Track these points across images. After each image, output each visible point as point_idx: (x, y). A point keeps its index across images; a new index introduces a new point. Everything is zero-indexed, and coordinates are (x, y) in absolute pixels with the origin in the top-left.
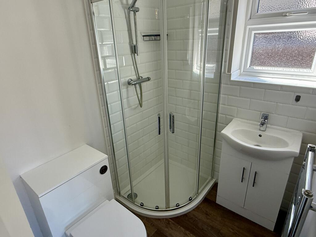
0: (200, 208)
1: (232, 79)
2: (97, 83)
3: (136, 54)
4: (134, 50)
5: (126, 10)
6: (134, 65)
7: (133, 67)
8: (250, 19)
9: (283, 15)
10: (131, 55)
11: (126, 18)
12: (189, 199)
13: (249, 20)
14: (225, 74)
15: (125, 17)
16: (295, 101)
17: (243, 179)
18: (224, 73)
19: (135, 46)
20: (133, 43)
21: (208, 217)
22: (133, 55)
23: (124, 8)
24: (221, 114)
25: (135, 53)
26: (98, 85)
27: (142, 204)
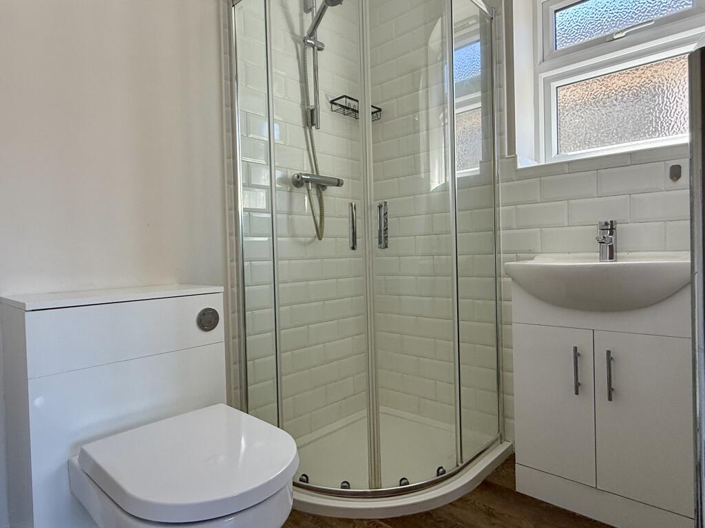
0: (470, 500)
1: (520, 166)
2: (225, 157)
3: (314, 128)
4: (311, 118)
5: (299, 46)
6: (308, 150)
7: (306, 153)
8: (543, 61)
9: (607, 40)
10: (305, 128)
11: (298, 58)
12: (436, 472)
13: (540, 63)
14: (504, 160)
15: (296, 56)
16: (671, 180)
17: (580, 388)
18: (502, 157)
19: (312, 111)
20: (308, 105)
21: (493, 520)
22: (308, 131)
23: (296, 41)
24: (504, 253)
25: (313, 124)
26: (226, 162)
27: (304, 478)
